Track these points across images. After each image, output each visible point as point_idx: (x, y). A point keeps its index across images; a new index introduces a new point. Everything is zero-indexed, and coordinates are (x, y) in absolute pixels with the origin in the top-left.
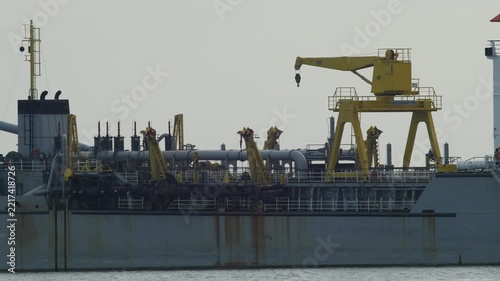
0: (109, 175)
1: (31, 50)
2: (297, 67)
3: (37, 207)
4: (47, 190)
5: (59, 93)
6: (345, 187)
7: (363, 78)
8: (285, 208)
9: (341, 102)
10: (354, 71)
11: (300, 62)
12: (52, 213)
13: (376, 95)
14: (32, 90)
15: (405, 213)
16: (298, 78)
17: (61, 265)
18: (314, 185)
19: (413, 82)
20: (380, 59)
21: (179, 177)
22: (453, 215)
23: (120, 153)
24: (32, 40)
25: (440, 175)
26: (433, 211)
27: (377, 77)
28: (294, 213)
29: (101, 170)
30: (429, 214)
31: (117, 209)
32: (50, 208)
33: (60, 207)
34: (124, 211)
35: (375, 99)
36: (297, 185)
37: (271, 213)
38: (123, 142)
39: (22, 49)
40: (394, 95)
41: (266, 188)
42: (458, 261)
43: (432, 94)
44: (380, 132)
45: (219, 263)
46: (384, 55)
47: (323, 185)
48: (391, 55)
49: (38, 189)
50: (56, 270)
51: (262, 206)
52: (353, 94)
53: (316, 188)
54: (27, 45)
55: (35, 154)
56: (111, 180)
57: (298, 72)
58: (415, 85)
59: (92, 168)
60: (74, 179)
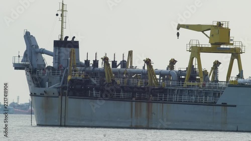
0: (87, 79)
1: (62, 15)
2: (178, 29)
3: (54, 94)
4: (60, 86)
5: (74, 37)
6: (191, 90)
7: (206, 35)
8: (161, 99)
9: (192, 47)
10: (203, 32)
11: (179, 27)
12: (60, 97)
13: (212, 44)
14: (62, 35)
15: (213, 104)
16: (178, 34)
17: (63, 124)
18: (177, 88)
19: (231, 38)
20: (214, 26)
21: (118, 81)
22: (235, 106)
23: (96, 69)
24: (63, 11)
25: (230, 86)
26: (226, 104)
27: (212, 35)
28: (165, 102)
29: (84, 77)
30: (224, 105)
31: (88, 96)
32: (60, 95)
33: (64, 94)
34: (92, 98)
35: (210, 46)
36: (169, 88)
37: (156, 101)
38: (98, 63)
39: (57, 15)
40: (221, 45)
41: (154, 89)
42: (236, 129)
43: (241, 45)
44: (220, 63)
45: (132, 125)
46: (216, 25)
47: (181, 89)
48: (220, 24)
49: (56, 85)
50: (61, 126)
51: (152, 98)
52: (198, 43)
53: (178, 90)
54: (60, 13)
55: (59, 67)
56: (89, 82)
57: (178, 31)
58: (232, 40)
59: (80, 76)
60: (72, 80)
